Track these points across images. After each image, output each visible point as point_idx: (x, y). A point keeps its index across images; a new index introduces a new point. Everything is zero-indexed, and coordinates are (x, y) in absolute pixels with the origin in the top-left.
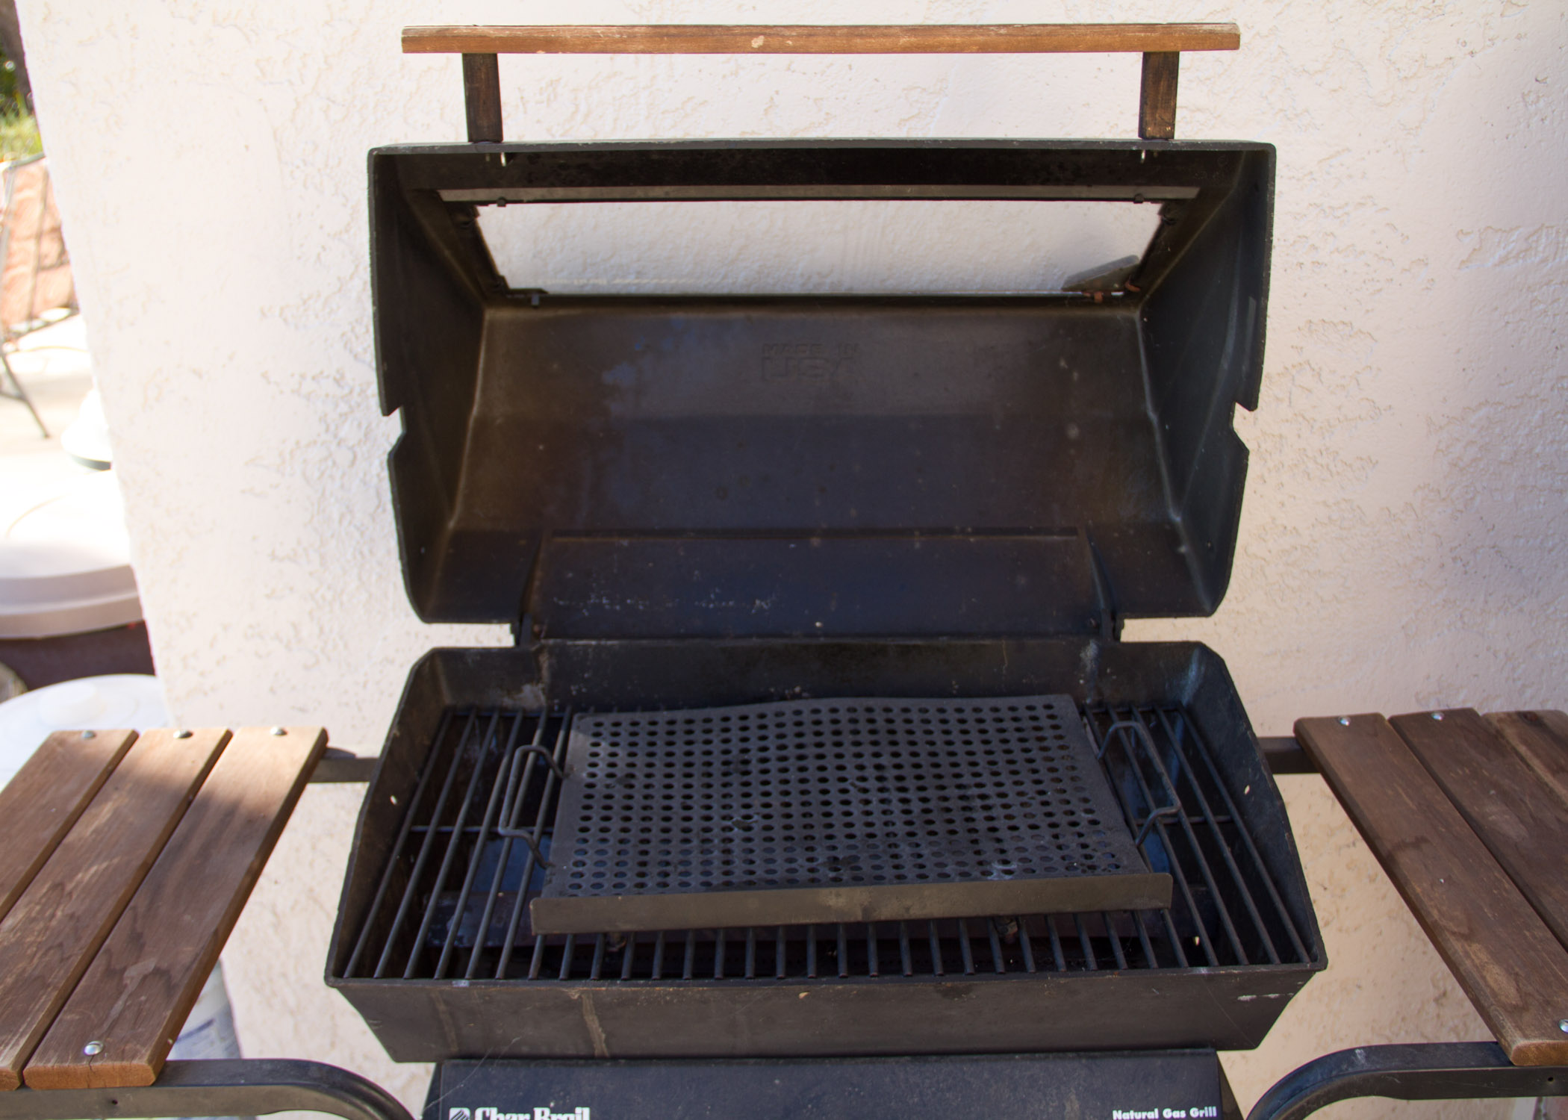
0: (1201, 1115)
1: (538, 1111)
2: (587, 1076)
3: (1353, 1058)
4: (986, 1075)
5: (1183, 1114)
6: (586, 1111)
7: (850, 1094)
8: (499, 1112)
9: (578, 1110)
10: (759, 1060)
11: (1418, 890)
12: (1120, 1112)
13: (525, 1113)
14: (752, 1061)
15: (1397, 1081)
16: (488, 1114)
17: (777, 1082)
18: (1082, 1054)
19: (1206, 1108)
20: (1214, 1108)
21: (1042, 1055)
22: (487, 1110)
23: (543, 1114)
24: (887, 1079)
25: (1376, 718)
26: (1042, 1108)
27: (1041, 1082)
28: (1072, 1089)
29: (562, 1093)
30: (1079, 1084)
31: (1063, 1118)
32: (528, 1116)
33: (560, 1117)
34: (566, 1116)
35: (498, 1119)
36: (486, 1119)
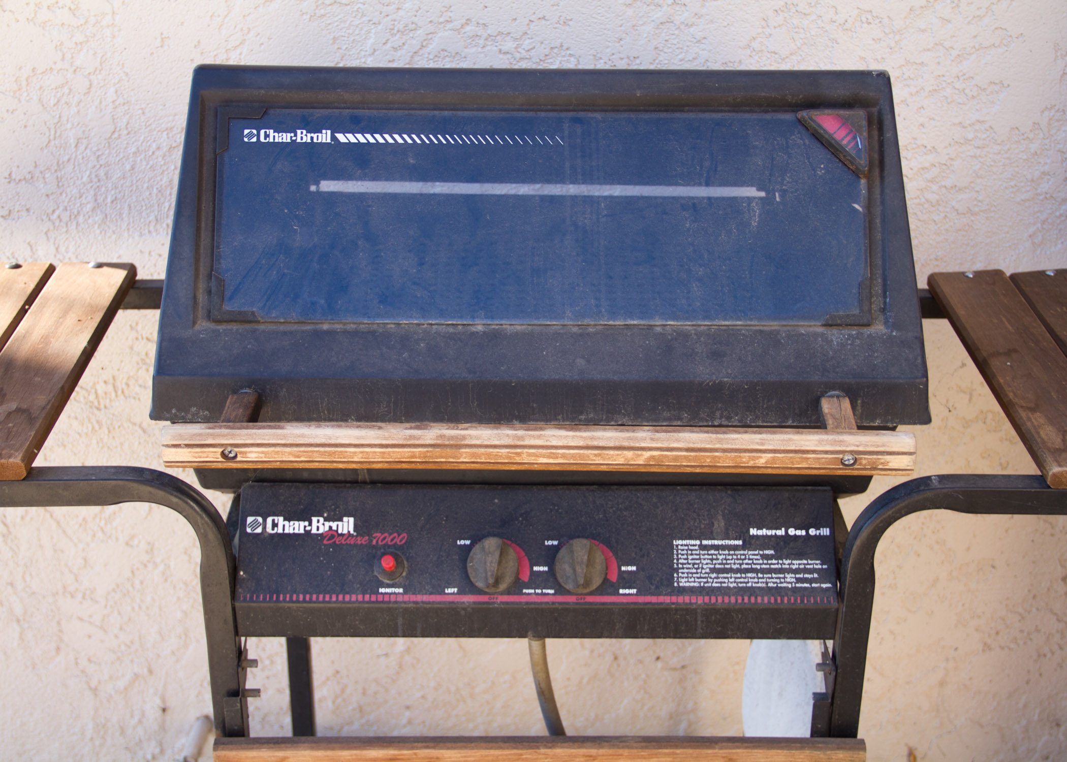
0: (818, 534)
1: (314, 519)
2: (353, 496)
3: (929, 482)
4: (654, 500)
5: (803, 533)
6: (352, 520)
7: (551, 510)
8: (284, 520)
9: (345, 519)
10: (483, 486)
12: (755, 529)
13: (304, 521)
14: (478, 486)
15: (961, 497)
16: (276, 522)
17: (496, 501)
18: (728, 487)
19: (821, 529)
20: (828, 529)
21: (698, 487)
22: (276, 518)
23: (318, 521)
24: (580, 501)
25: (998, 273)
26: (696, 524)
27: (696, 506)
28: (719, 511)
29: (333, 507)
30: (725, 508)
31: (712, 532)
32: (307, 523)
33: (331, 524)
34: (336, 523)
35: (284, 526)
36: (275, 525)
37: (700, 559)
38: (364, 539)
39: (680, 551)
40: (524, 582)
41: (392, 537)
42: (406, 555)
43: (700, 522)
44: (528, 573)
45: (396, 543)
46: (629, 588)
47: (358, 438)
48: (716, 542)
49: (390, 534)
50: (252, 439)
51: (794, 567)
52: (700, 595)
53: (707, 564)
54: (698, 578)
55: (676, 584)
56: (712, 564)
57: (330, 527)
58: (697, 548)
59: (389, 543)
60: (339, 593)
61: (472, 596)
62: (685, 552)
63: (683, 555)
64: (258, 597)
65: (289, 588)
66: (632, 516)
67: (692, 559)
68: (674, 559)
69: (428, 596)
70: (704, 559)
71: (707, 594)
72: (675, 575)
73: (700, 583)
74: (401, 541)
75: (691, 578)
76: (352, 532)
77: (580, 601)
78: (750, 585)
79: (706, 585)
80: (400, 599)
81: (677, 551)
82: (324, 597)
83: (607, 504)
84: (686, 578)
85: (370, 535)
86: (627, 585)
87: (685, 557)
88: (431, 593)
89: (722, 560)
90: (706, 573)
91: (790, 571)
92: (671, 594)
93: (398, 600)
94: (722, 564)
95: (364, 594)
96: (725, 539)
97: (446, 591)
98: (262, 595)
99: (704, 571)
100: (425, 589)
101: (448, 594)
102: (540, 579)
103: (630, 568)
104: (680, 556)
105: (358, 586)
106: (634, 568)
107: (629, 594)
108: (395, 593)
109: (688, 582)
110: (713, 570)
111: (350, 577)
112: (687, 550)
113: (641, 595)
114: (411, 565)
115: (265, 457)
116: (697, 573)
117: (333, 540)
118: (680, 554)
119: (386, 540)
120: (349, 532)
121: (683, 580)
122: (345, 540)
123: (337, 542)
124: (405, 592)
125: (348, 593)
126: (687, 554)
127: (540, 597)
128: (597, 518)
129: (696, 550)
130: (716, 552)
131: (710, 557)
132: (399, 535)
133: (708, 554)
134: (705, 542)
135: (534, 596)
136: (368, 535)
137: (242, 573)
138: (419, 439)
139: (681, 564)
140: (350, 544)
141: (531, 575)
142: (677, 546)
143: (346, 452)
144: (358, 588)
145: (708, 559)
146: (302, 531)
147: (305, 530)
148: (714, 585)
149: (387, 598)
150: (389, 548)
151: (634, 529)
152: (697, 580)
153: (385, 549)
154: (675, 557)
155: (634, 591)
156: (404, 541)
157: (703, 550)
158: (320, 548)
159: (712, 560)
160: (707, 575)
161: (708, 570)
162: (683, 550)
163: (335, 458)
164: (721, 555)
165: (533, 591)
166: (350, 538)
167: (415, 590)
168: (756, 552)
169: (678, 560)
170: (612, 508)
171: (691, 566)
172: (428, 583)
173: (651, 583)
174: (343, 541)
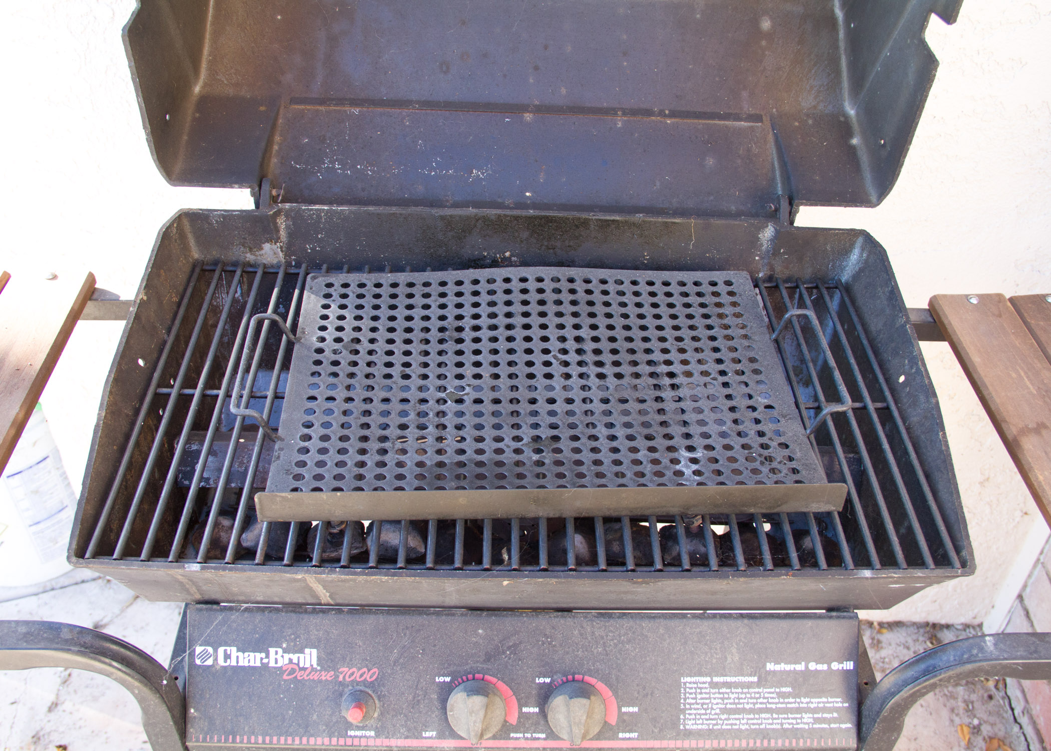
0: (841, 668)
1: (272, 651)
2: (315, 624)
3: (983, 644)
4: (661, 631)
5: (825, 667)
6: (314, 651)
7: (543, 643)
8: (238, 650)
9: (307, 651)
10: (465, 612)
11: (1041, 478)
12: (773, 664)
13: (260, 652)
14: (459, 612)
15: (1020, 668)
16: (229, 653)
17: (480, 631)
19: (845, 662)
20: (852, 663)
22: (228, 648)
23: (277, 653)
24: (576, 632)
25: (1000, 297)
26: (707, 659)
27: (708, 638)
28: (734, 644)
29: (293, 636)
30: (740, 640)
31: (724, 668)
32: (263, 655)
33: (291, 656)
34: (297, 655)
35: (238, 657)
36: (227, 657)
37: (710, 698)
38: (329, 675)
39: (688, 690)
40: (512, 725)
41: (361, 672)
42: (377, 693)
43: (712, 656)
44: (516, 715)
45: (366, 678)
46: (630, 731)
48: (728, 679)
49: (359, 669)
51: (812, 706)
52: (708, 739)
53: (717, 704)
54: (707, 720)
55: (682, 727)
56: (723, 704)
57: (291, 660)
58: (707, 685)
59: (358, 679)
60: (303, 736)
61: (453, 741)
62: (694, 690)
63: (691, 693)
64: (211, 738)
65: (246, 729)
66: (635, 649)
67: (702, 699)
68: (681, 699)
69: (402, 740)
70: (715, 698)
71: (716, 737)
72: (682, 717)
73: (708, 725)
74: (371, 677)
75: (699, 719)
76: (315, 666)
77: (574, 746)
78: (763, 726)
79: (715, 727)
80: (371, 742)
81: (685, 690)
82: (286, 740)
83: (607, 636)
84: (693, 719)
85: (335, 669)
86: (628, 728)
87: (694, 696)
88: (407, 737)
89: (734, 699)
90: (716, 714)
91: (808, 710)
92: (676, 738)
93: (369, 744)
94: (734, 703)
95: (330, 737)
96: (739, 676)
97: (424, 735)
98: (216, 735)
99: (713, 712)
100: (399, 732)
101: (426, 738)
102: (530, 722)
103: (631, 709)
104: (687, 695)
105: (324, 728)
106: (636, 709)
107: (629, 739)
108: (365, 736)
109: (696, 724)
110: (724, 711)
111: (315, 717)
112: (695, 688)
113: (643, 739)
114: (384, 704)
116: (706, 714)
117: (294, 675)
118: (688, 692)
119: (355, 675)
120: (312, 665)
121: (690, 722)
122: (307, 676)
123: (299, 678)
124: (378, 735)
125: (312, 735)
126: (695, 693)
127: (529, 742)
128: (595, 651)
129: (706, 688)
130: (728, 690)
131: (721, 696)
132: (369, 671)
133: (720, 693)
134: (716, 679)
135: (523, 741)
136: (333, 670)
137: (192, 711)
139: (688, 704)
140: (314, 680)
141: (519, 717)
142: (685, 683)
144: (324, 731)
145: (718, 698)
146: (258, 664)
147: (262, 663)
148: (724, 727)
149: (356, 742)
150: (357, 685)
151: (638, 665)
152: (705, 722)
153: (353, 686)
154: (682, 696)
155: (634, 735)
156: (374, 677)
157: (713, 688)
158: (280, 685)
159: (723, 699)
160: (717, 716)
161: (718, 711)
162: (691, 688)
164: (733, 693)
165: (521, 735)
166: (313, 673)
167: (388, 733)
168: (772, 690)
169: (685, 699)
170: (612, 640)
171: (699, 706)
172: (402, 725)
173: (655, 726)
174: (305, 676)
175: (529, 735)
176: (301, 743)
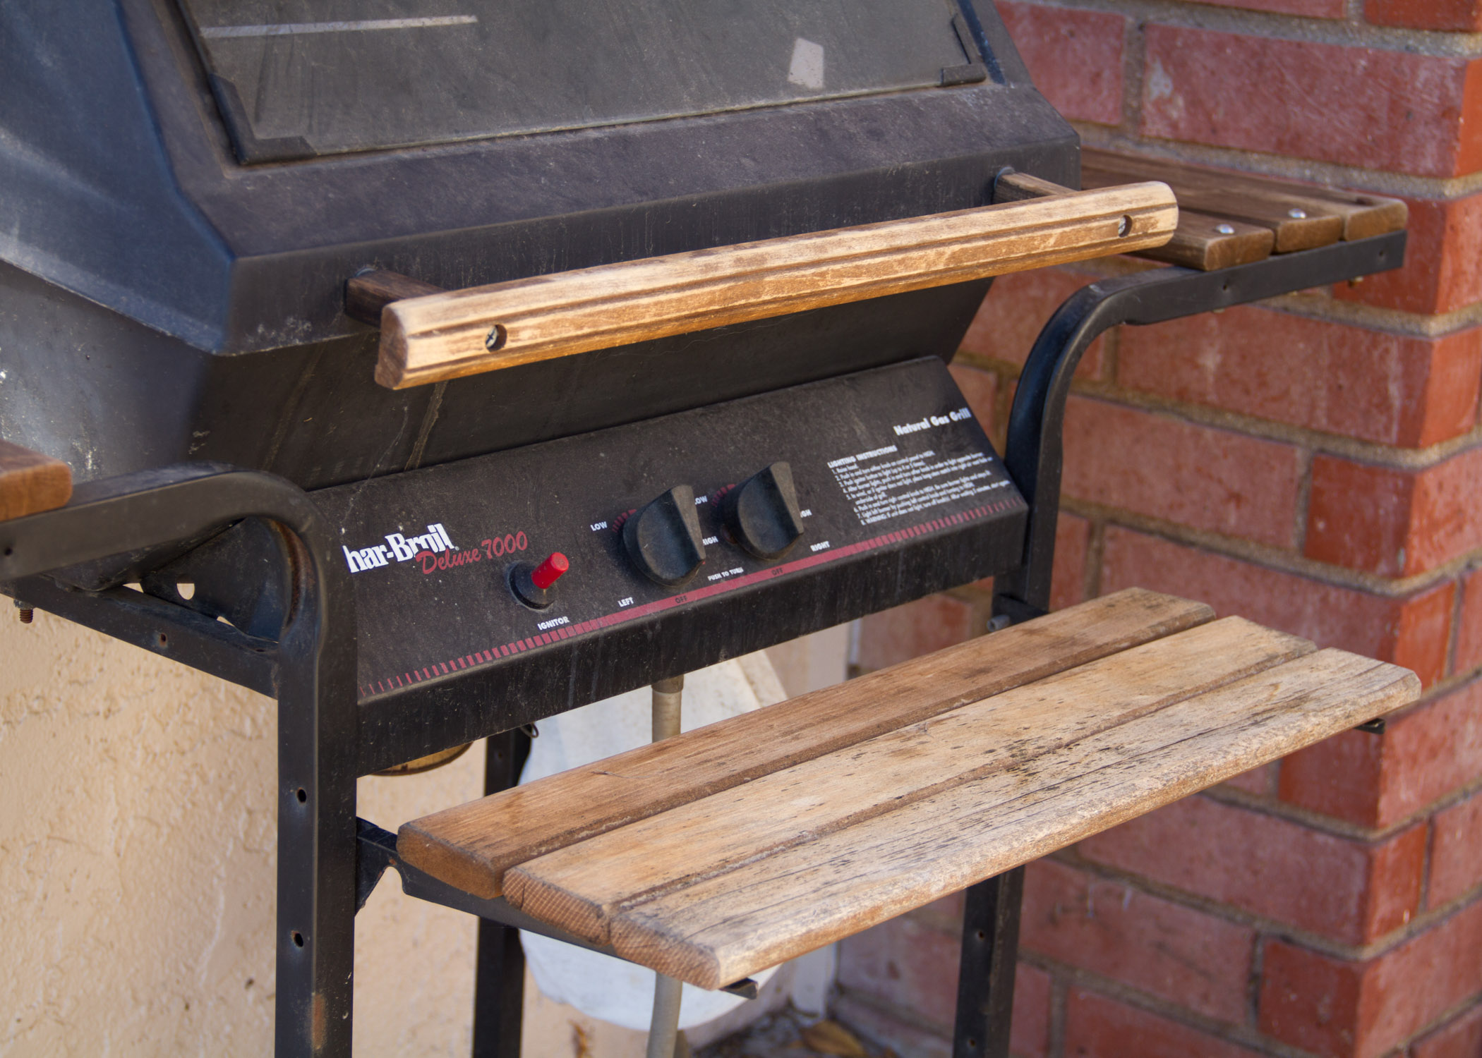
0: (960, 418)
1: (391, 539)
3: (1091, 293)
5: (947, 420)
6: (440, 528)
7: (674, 454)
8: (351, 550)
9: (431, 528)
12: (899, 427)
13: (378, 545)
18: (841, 377)
19: (960, 411)
20: (965, 410)
21: (811, 385)
24: (698, 433)
26: (838, 435)
27: (824, 410)
28: (852, 412)
29: (404, 513)
30: (854, 406)
31: (859, 442)
32: (383, 548)
33: (417, 540)
34: (423, 538)
35: (354, 558)
37: (868, 481)
38: (474, 555)
39: (842, 476)
41: (507, 541)
43: (840, 430)
45: (517, 548)
46: (819, 541)
47: (649, 279)
48: (871, 454)
49: (503, 537)
50: (524, 303)
51: (963, 467)
52: (896, 531)
54: (880, 508)
55: (863, 523)
56: (883, 485)
57: (419, 546)
58: (855, 467)
59: (510, 551)
60: (490, 645)
61: (656, 603)
62: (848, 476)
63: (848, 480)
64: (385, 685)
65: (420, 657)
66: (765, 439)
67: (861, 484)
68: (842, 488)
69: (603, 619)
70: (872, 480)
71: (902, 527)
72: (856, 510)
73: (885, 514)
74: (522, 545)
75: (873, 510)
76: (452, 547)
77: (777, 575)
78: (934, 502)
79: (893, 515)
80: (572, 632)
81: (840, 477)
82: (475, 659)
84: (868, 511)
85: (478, 545)
86: (815, 538)
87: (851, 482)
88: (605, 614)
89: (890, 477)
90: (884, 499)
91: (967, 472)
92: (864, 538)
93: (570, 634)
94: (892, 482)
95: (523, 639)
96: (877, 448)
97: (622, 605)
98: (389, 680)
99: (881, 497)
100: (594, 610)
101: (626, 608)
102: (718, 556)
103: (804, 514)
104: (846, 483)
105: (508, 628)
106: (810, 512)
107: (824, 551)
108: (561, 626)
109: (873, 516)
110: (890, 493)
111: (490, 617)
112: (848, 473)
113: (836, 547)
115: (541, 336)
116: (875, 501)
117: (434, 566)
118: (844, 480)
119: (503, 547)
120: (447, 547)
121: (868, 515)
122: (450, 562)
123: (441, 567)
124: (573, 621)
125: (501, 643)
126: (852, 479)
127: (732, 581)
128: (729, 452)
129: (857, 470)
130: (878, 468)
131: (876, 476)
132: (515, 537)
133: (873, 473)
134: (861, 457)
135: (724, 582)
136: (475, 546)
138: (716, 269)
139: (852, 493)
140: (460, 567)
141: (707, 553)
142: (835, 468)
143: (638, 306)
144: (511, 632)
145: (875, 479)
146: (384, 562)
147: (387, 560)
148: (901, 512)
149: (555, 637)
150: (513, 559)
152: (880, 511)
153: (509, 563)
154: (842, 485)
155: (826, 544)
156: (526, 544)
157: (864, 468)
158: (424, 582)
159: (880, 479)
160: (887, 502)
161: (884, 495)
162: (844, 474)
163: (624, 321)
164: (885, 470)
165: (719, 576)
166: (455, 557)
167: (582, 613)
168: (917, 457)
169: (846, 489)
170: (737, 433)
171: (863, 494)
172: (591, 599)
173: (838, 529)
174: (447, 563)
175: (726, 574)
176: (494, 658)
